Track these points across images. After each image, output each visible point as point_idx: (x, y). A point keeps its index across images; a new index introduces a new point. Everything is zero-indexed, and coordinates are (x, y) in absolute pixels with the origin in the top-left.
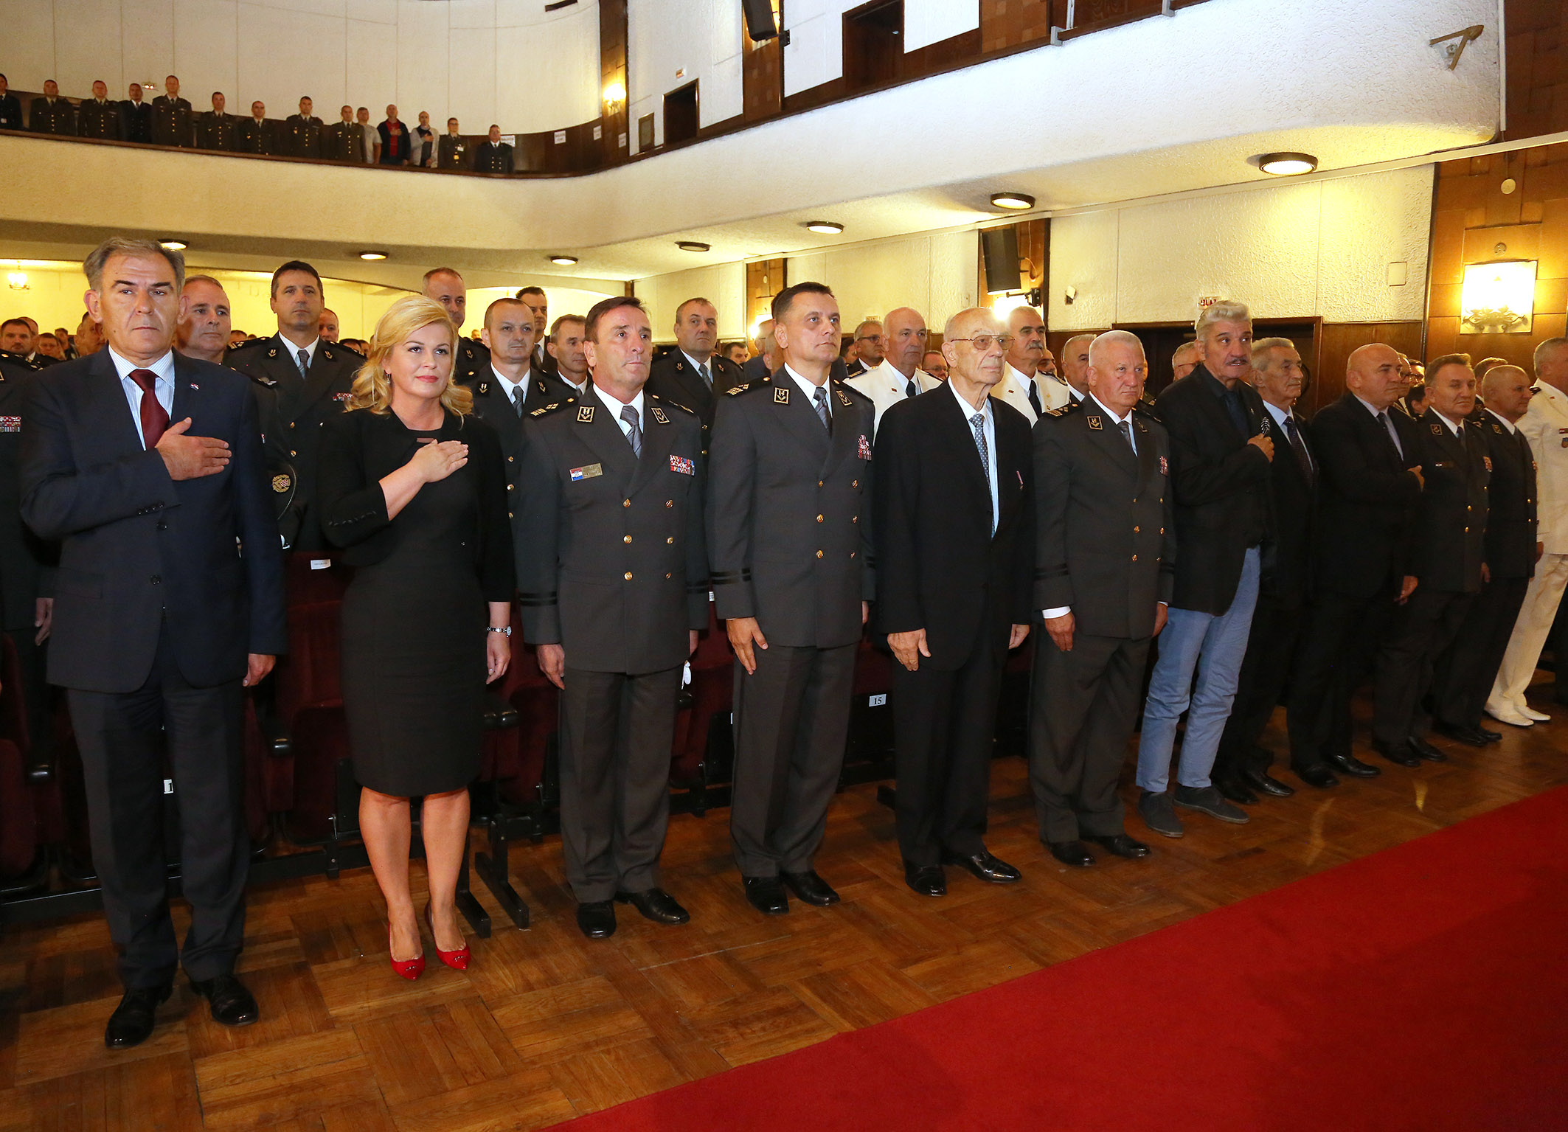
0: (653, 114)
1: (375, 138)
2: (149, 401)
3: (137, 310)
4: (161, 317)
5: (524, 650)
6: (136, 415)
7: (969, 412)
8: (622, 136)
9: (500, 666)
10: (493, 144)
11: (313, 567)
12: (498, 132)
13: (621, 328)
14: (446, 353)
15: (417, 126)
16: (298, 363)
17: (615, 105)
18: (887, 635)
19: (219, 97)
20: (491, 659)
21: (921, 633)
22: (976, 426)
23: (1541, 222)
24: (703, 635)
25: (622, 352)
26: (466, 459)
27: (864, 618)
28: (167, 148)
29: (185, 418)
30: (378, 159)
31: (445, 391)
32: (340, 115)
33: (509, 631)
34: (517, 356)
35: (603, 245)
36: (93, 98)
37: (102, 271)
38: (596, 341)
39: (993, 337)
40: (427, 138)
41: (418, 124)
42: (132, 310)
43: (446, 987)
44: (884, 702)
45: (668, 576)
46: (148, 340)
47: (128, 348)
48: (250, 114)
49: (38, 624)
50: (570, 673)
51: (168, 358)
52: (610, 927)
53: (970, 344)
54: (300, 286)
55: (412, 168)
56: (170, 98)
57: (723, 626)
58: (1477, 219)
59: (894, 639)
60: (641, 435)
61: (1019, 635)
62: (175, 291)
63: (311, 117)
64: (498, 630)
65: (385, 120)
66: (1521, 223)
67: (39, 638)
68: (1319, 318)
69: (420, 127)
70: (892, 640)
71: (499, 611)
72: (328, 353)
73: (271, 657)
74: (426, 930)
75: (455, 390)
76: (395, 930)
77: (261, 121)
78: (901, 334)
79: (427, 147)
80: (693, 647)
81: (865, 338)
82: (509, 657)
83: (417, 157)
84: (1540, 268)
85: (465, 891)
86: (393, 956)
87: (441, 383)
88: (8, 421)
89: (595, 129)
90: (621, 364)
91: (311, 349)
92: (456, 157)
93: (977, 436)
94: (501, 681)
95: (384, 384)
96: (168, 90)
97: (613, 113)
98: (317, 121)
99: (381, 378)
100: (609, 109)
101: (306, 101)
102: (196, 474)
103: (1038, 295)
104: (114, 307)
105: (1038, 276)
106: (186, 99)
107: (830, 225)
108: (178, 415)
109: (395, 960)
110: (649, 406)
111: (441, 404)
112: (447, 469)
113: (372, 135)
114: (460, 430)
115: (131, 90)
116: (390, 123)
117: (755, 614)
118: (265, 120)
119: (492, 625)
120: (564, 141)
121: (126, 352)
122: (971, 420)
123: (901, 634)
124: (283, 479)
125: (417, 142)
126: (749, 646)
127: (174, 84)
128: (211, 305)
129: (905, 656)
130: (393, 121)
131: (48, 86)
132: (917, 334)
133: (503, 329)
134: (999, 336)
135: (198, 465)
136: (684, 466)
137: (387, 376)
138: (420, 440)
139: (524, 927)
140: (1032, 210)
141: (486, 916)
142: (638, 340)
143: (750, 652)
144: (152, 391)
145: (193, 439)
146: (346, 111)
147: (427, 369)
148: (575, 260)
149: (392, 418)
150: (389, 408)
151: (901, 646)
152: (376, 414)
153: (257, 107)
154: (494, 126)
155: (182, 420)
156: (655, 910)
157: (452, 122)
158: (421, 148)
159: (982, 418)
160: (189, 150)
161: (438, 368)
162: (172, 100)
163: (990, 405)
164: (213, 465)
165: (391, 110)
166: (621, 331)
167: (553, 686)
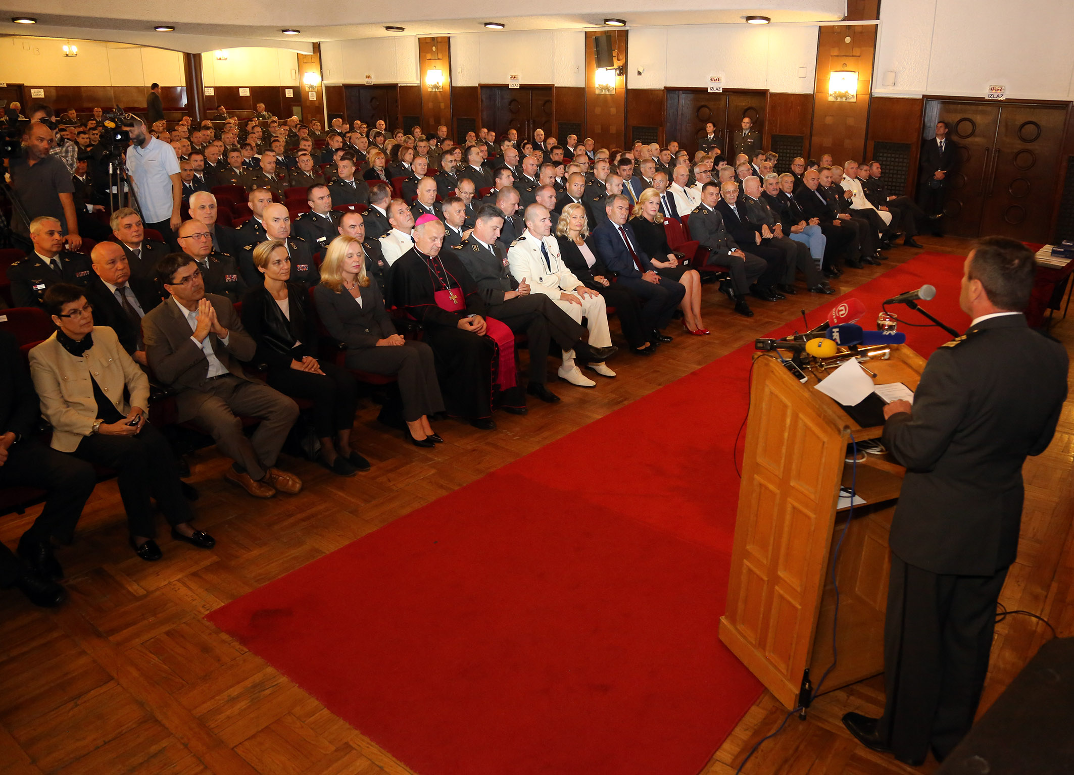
23: (859, 56)
58: (835, 52)
66: (853, 56)
68: (768, 90)
84: (860, 75)
103: (622, 69)
105: (622, 59)
107: (496, 24)
148: (299, 32)
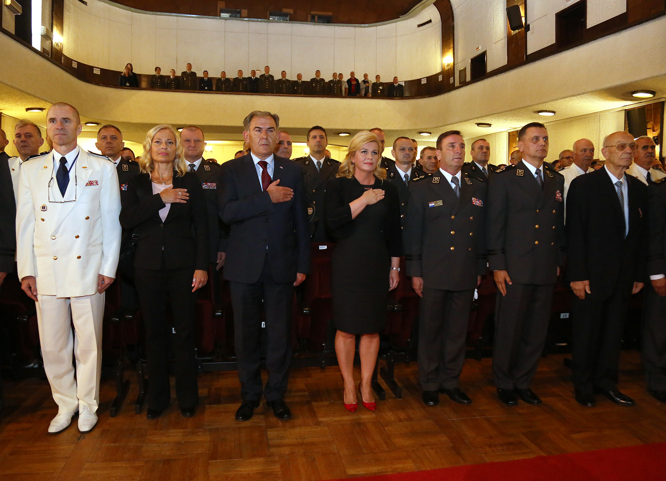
0: (466, 67)
1: (345, 86)
2: (265, 173)
3: (262, 138)
4: (271, 141)
5: (405, 278)
6: (260, 178)
7: (614, 180)
8: (452, 79)
9: (395, 284)
10: (395, 85)
11: (320, 249)
12: (397, 80)
13: (452, 143)
14: (377, 154)
15: (363, 80)
16: (317, 166)
17: (448, 65)
18: (570, 282)
19: (284, 73)
20: (391, 281)
21: (587, 282)
22: (618, 187)
24: (483, 277)
25: (452, 153)
26: (384, 196)
27: (558, 274)
28: (264, 94)
29: (277, 180)
30: (347, 94)
31: (376, 169)
32: (332, 77)
33: (399, 269)
34: (406, 161)
35: (442, 126)
36: (238, 77)
37: (250, 123)
38: (441, 149)
39: (627, 144)
40: (367, 84)
41: (363, 79)
42: (260, 137)
43: (366, 417)
44: (568, 317)
45: (470, 249)
46: (265, 149)
47: (258, 153)
48: (296, 79)
49: (218, 262)
50: (425, 289)
51: (272, 156)
52: (436, 402)
53: (615, 148)
54: (318, 136)
55: (361, 97)
56: (266, 75)
57: (492, 274)
59: (573, 284)
60: (460, 189)
61: (637, 288)
62: (276, 130)
63: (320, 78)
64: (394, 268)
65: (350, 78)
67: (218, 268)
69: (364, 80)
70: (572, 284)
71: (395, 261)
72: (328, 163)
73: (304, 274)
74: (359, 394)
75: (379, 169)
76: (347, 392)
77: (300, 81)
78: (582, 151)
79: (367, 88)
80: (479, 283)
81: (564, 158)
82: (399, 280)
83: (363, 93)
85: (375, 381)
86: (345, 401)
87: (374, 165)
88: (211, 185)
89: (439, 76)
90: (451, 159)
91: (322, 161)
92: (379, 91)
93: (618, 191)
94: (395, 290)
95: (352, 166)
96: (266, 72)
97: (447, 69)
98: (323, 80)
99: (351, 164)
100: (446, 67)
101: (318, 72)
102: (282, 201)
103: (657, 139)
104: (254, 136)
105: (657, 130)
106: (272, 75)
107: (549, 111)
108: (275, 179)
109: (346, 403)
110: (463, 176)
111: (374, 175)
112: (376, 199)
113: (344, 85)
114: (382, 185)
115: (252, 73)
116: (352, 79)
117: (506, 269)
118: (302, 81)
119: (392, 267)
120: (426, 82)
121: (257, 154)
122: (616, 184)
123: (577, 282)
124: (310, 209)
125: (363, 86)
126: (503, 282)
127: (268, 69)
128: (285, 141)
129: (578, 292)
130: (353, 78)
131: (222, 74)
132: (590, 151)
133: (401, 150)
134: (630, 144)
135: (282, 197)
136: (478, 202)
137: (352, 163)
138: (365, 189)
139: (399, 398)
140: (656, 97)
141: (384, 391)
142: (459, 149)
143: (504, 286)
144: (266, 169)
145: (280, 188)
146: (334, 75)
147: (369, 160)
148: (430, 133)
149: (354, 180)
150: (353, 176)
151: (577, 288)
152: (348, 178)
153: (299, 76)
154: (395, 77)
155: (276, 180)
156: (456, 397)
157: (378, 77)
158: (364, 89)
159: (621, 183)
160: (273, 94)
161: (373, 160)
162: (267, 75)
163: (625, 177)
164: (287, 197)
165: (352, 74)
166: (452, 145)
167: (418, 296)
